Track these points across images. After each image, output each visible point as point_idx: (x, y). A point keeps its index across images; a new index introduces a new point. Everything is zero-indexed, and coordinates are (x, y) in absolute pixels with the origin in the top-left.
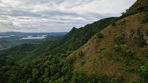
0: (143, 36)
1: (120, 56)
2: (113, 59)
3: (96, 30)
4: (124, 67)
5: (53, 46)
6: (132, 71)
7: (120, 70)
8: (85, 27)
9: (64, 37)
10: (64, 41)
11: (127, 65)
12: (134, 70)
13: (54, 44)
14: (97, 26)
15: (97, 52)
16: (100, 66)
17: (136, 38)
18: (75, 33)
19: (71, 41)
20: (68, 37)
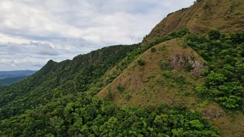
0: (188, 60)
1: (173, 82)
2: (167, 86)
3: (98, 64)
4: (180, 92)
5: (6, 96)
6: (187, 95)
7: (177, 96)
8: (74, 59)
9: (32, 78)
10: (33, 86)
11: (182, 90)
12: (189, 94)
13: (10, 93)
14: (97, 58)
15: (144, 82)
16: (154, 95)
17: (182, 63)
18: (54, 70)
19: (51, 83)
20: (40, 77)
